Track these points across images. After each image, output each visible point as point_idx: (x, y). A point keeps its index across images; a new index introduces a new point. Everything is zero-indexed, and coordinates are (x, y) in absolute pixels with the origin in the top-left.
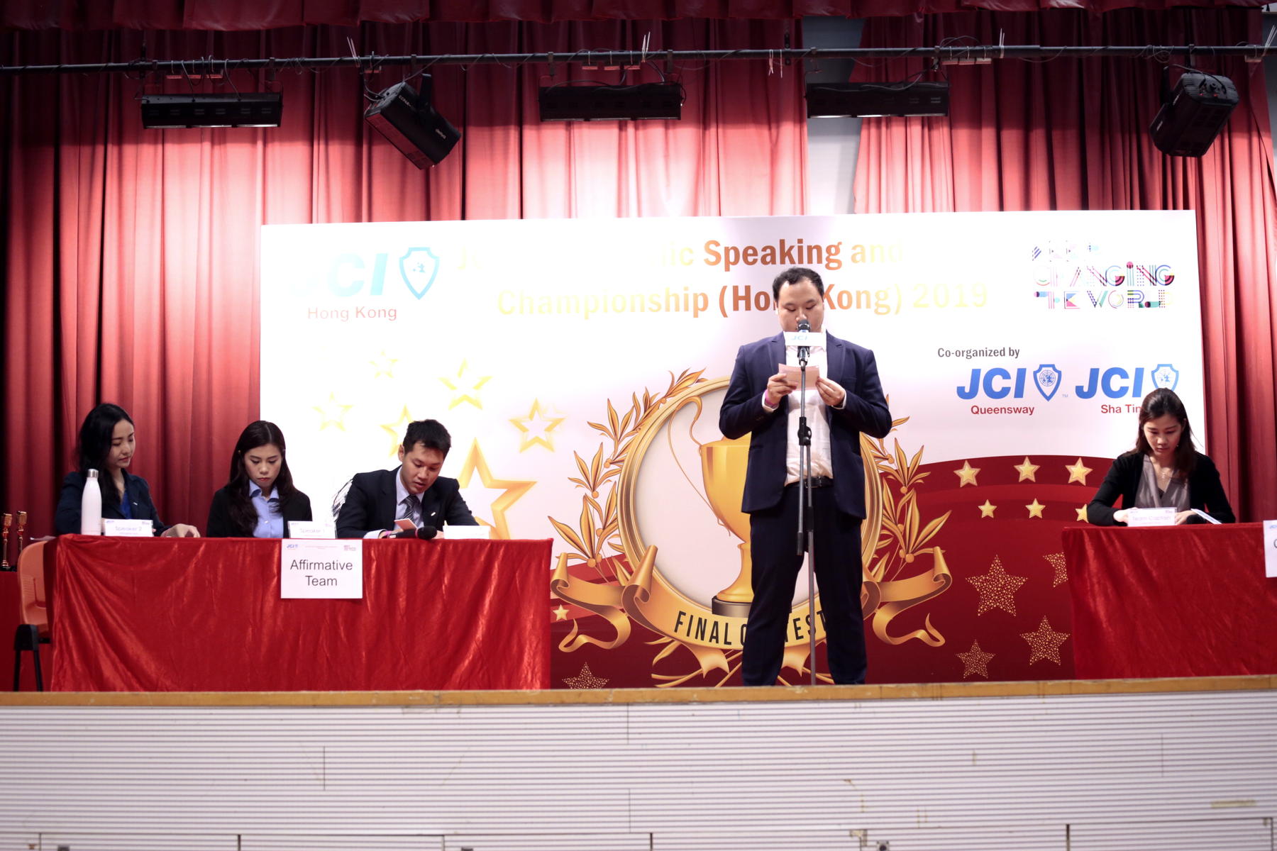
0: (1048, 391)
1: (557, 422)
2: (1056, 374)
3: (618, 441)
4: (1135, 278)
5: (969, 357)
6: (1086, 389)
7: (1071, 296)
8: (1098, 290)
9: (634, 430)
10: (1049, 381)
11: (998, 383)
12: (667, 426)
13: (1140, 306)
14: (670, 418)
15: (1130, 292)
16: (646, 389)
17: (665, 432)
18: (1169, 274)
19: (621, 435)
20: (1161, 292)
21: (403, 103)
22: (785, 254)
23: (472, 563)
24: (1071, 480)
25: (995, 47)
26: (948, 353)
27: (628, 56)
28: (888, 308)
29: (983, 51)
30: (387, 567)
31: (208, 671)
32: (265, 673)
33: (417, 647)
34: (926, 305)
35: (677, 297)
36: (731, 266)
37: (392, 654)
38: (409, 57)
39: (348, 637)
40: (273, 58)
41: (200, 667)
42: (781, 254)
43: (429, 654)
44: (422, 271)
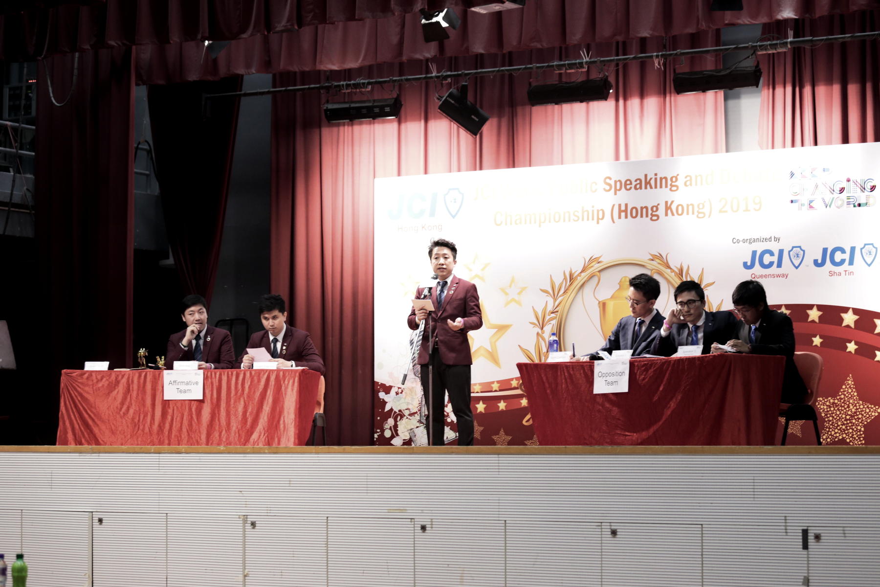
0: (797, 263)
1: (523, 290)
2: (802, 252)
3: (555, 300)
4: (852, 188)
5: (750, 243)
6: (820, 261)
8: (828, 197)
9: (564, 293)
10: (798, 257)
11: (767, 259)
12: (581, 291)
13: (854, 206)
14: (583, 285)
15: (848, 198)
16: (571, 269)
17: (580, 294)
18: (872, 185)
19: (557, 297)
20: (868, 197)
21: (450, 102)
22: (648, 183)
23: (259, 381)
24: (810, 320)
25: (785, 41)
26: (738, 241)
27: (575, 64)
28: (704, 213)
29: (777, 44)
30: (216, 384)
31: (129, 436)
32: (157, 437)
33: (232, 424)
34: (726, 212)
35: (588, 212)
36: (618, 192)
37: (219, 428)
38: (460, 72)
39: (198, 419)
40: (391, 78)
41: (126, 434)
42: (644, 183)
43: (237, 428)
44: (455, 202)
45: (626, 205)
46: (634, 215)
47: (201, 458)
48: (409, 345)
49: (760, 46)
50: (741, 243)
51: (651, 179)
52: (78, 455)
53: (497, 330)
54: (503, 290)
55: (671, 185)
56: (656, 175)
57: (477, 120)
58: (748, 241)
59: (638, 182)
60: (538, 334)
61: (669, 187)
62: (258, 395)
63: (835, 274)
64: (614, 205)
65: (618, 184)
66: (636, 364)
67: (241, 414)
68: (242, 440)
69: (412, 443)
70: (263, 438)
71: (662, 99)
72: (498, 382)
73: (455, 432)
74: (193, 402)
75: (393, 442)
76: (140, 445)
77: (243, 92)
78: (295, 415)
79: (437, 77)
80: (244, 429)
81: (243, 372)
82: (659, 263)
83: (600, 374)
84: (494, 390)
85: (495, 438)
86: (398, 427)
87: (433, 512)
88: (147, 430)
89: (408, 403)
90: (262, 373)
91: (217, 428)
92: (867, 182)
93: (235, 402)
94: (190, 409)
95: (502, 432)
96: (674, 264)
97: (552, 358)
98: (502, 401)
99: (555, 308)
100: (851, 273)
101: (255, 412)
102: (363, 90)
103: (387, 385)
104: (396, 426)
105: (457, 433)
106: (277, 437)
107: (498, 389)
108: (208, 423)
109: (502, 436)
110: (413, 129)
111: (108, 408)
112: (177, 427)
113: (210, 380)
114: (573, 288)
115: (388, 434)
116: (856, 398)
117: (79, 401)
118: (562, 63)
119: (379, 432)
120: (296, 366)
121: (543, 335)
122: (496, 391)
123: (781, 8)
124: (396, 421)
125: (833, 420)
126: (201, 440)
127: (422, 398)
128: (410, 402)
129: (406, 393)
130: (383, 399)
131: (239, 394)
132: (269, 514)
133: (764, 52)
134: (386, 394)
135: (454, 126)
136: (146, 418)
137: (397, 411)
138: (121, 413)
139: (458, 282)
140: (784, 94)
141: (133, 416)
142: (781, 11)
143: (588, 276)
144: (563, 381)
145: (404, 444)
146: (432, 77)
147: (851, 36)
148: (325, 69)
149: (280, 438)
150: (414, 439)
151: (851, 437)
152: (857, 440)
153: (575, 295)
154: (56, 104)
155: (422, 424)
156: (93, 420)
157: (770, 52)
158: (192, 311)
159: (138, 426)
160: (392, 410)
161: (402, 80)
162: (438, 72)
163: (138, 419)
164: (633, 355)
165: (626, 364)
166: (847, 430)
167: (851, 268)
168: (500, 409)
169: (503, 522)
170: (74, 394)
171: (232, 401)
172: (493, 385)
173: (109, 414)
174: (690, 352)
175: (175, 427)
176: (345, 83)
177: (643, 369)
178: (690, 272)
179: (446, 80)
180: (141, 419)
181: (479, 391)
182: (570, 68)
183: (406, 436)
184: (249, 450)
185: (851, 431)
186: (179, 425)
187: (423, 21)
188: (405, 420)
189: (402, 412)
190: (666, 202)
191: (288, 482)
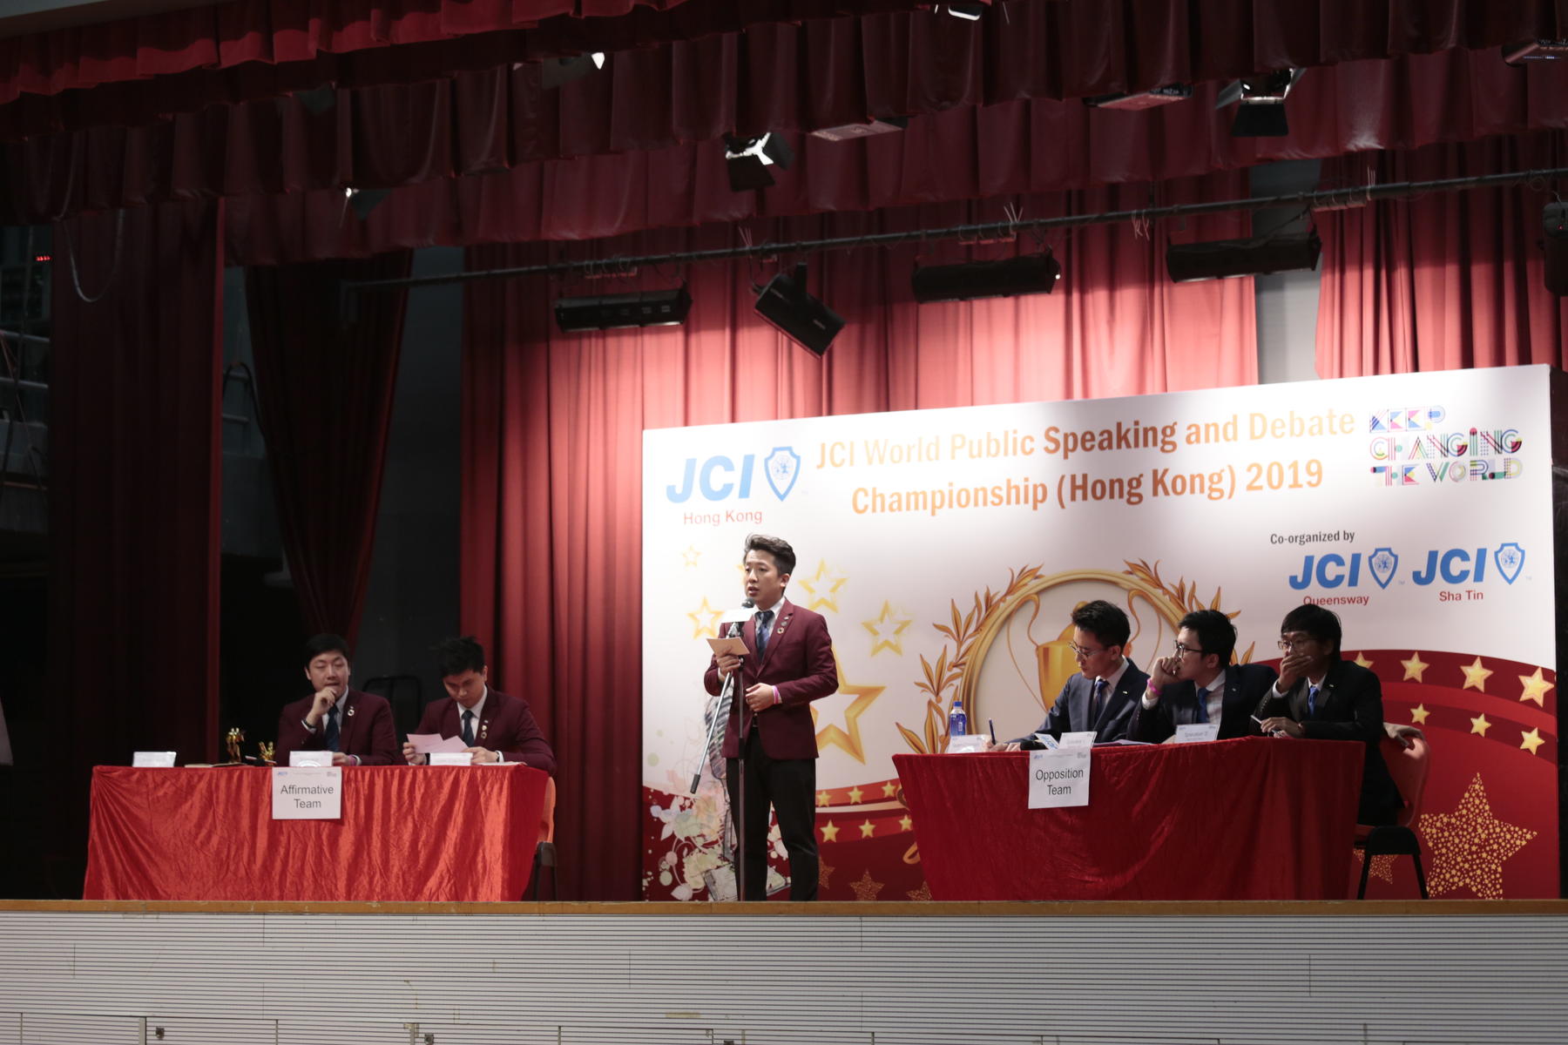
0: (1383, 577)
1: (903, 625)
2: (1393, 559)
3: (960, 643)
4: (1479, 446)
5: (1302, 543)
6: (1423, 575)
7: (1408, 470)
8: (1438, 461)
9: (976, 630)
10: (1385, 566)
11: (1332, 571)
12: (1005, 628)
13: (1484, 478)
14: (1009, 617)
15: (1473, 463)
16: (988, 589)
17: (1004, 633)
18: (1515, 440)
19: (964, 635)
20: (1507, 462)
21: (775, 296)
22: (1122, 438)
23: (440, 786)
24: (1406, 677)
25: (1362, 188)
26: (1281, 540)
27: (994, 229)
28: (1221, 492)
29: (1347, 194)
30: (364, 790)
31: (211, 883)
32: (260, 885)
33: (392, 862)
34: (1260, 488)
35: (1017, 488)
36: (1070, 454)
37: (369, 868)
38: (793, 244)
39: (331, 853)
40: (673, 253)
41: (205, 879)
42: (1117, 438)
43: (401, 868)
44: (785, 472)
45: (1085, 477)
46: (1099, 493)
47: (338, 922)
48: (704, 722)
49: (1318, 198)
50: (1286, 542)
51: (1128, 431)
52: (120, 916)
53: (857, 696)
54: (869, 627)
55: (1164, 442)
56: (1137, 423)
57: (823, 327)
58: (1298, 539)
59: (1106, 436)
60: (930, 703)
61: (1160, 444)
62: (438, 812)
63: (1451, 597)
64: (1063, 477)
65: (1071, 440)
66: (1103, 756)
67: (408, 844)
68: (410, 890)
69: (709, 895)
70: (446, 887)
71: (1147, 291)
72: (860, 788)
73: (784, 875)
74: (323, 824)
75: (677, 893)
76: (231, 899)
77: (412, 279)
78: (504, 847)
79: (753, 252)
80: (413, 872)
81: (411, 771)
82: (1142, 579)
83: (1040, 774)
84: (853, 801)
85: (854, 886)
86: (684, 867)
87: (746, 1017)
88: (242, 872)
89: (702, 824)
90: (446, 772)
91: (366, 869)
92: (1505, 436)
93: (398, 823)
94: (319, 836)
95: (867, 876)
96: (1169, 579)
97: (955, 746)
98: (867, 823)
99: (962, 658)
100: (1479, 596)
101: (432, 840)
102: (624, 275)
103: (666, 793)
104: (680, 865)
105: (789, 880)
106: (472, 885)
107: (859, 800)
108: (350, 861)
109: (867, 883)
110: (712, 344)
111: (174, 835)
112: (296, 866)
113: (353, 785)
114: (991, 624)
115: (666, 879)
116: (1489, 815)
117: (122, 820)
118: (973, 227)
119: (650, 877)
120: (506, 760)
121: (940, 705)
122: (856, 804)
123: (1355, 132)
124: (680, 857)
125: (1447, 853)
126: (337, 889)
127: (726, 816)
128: (705, 822)
129: (698, 807)
130: (658, 818)
131: (404, 810)
132: (456, 1021)
133: (1325, 208)
134: (663, 808)
135: (784, 339)
136: (240, 852)
137: (683, 839)
138: (198, 842)
139: (792, 611)
140: (1360, 282)
141: (218, 848)
142: (1354, 136)
143: (1017, 601)
144: (976, 786)
145: (695, 897)
146: (743, 253)
147: (1477, 180)
148: (556, 238)
149: (478, 886)
150: (712, 888)
151: (1479, 883)
152: (1490, 889)
153: (995, 633)
154: (84, 298)
155: (726, 863)
156: (148, 855)
157: (1336, 208)
158: (322, 661)
159: (226, 867)
160: (673, 836)
161: (691, 257)
162: (754, 244)
163: (226, 853)
164: (1096, 741)
165: (1085, 756)
166: (1473, 870)
167: (1477, 587)
168: (864, 835)
169: (870, 1035)
170: (115, 809)
171: (393, 822)
172: (851, 794)
173: (176, 845)
174: (1196, 734)
175: (293, 867)
176: (591, 263)
177: (1115, 764)
178: (1197, 594)
179: (770, 257)
180: (233, 853)
181: (827, 804)
182: (987, 237)
183: (697, 883)
184: (422, 909)
185: (1479, 872)
186: (300, 864)
187: (729, 155)
188: (696, 855)
189: (691, 841)
190: (1155, 472)
191: (491, 965)
